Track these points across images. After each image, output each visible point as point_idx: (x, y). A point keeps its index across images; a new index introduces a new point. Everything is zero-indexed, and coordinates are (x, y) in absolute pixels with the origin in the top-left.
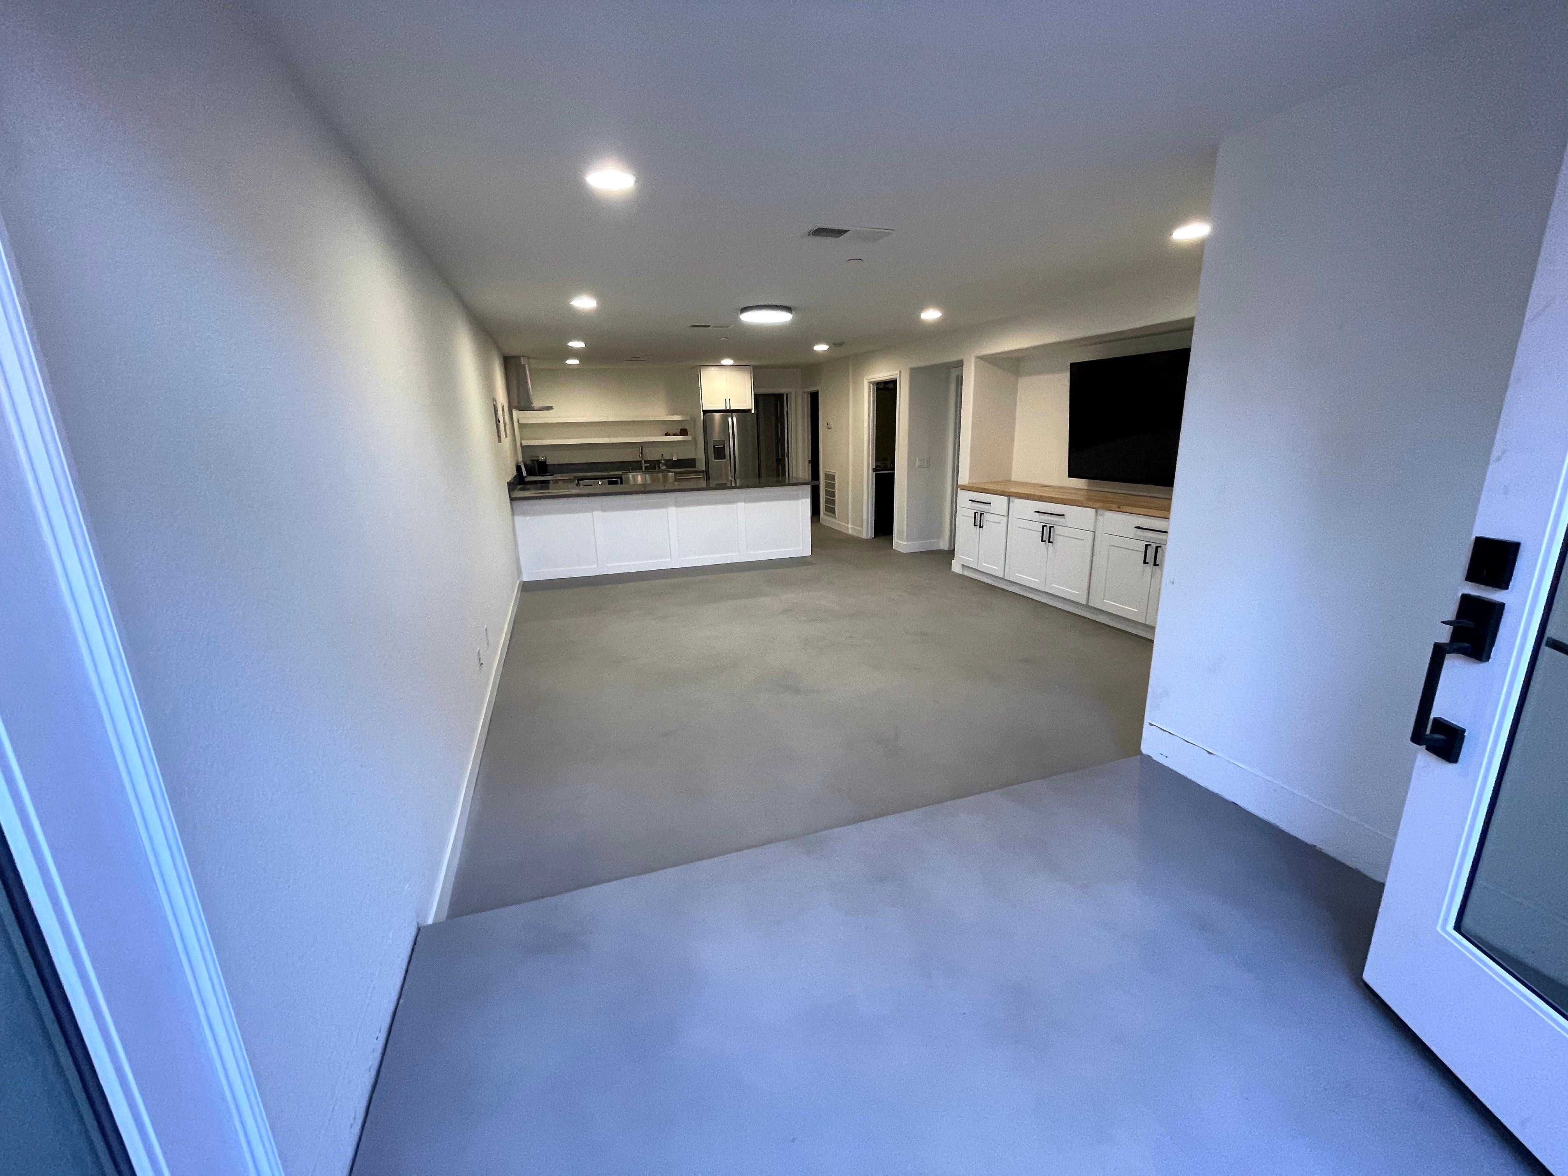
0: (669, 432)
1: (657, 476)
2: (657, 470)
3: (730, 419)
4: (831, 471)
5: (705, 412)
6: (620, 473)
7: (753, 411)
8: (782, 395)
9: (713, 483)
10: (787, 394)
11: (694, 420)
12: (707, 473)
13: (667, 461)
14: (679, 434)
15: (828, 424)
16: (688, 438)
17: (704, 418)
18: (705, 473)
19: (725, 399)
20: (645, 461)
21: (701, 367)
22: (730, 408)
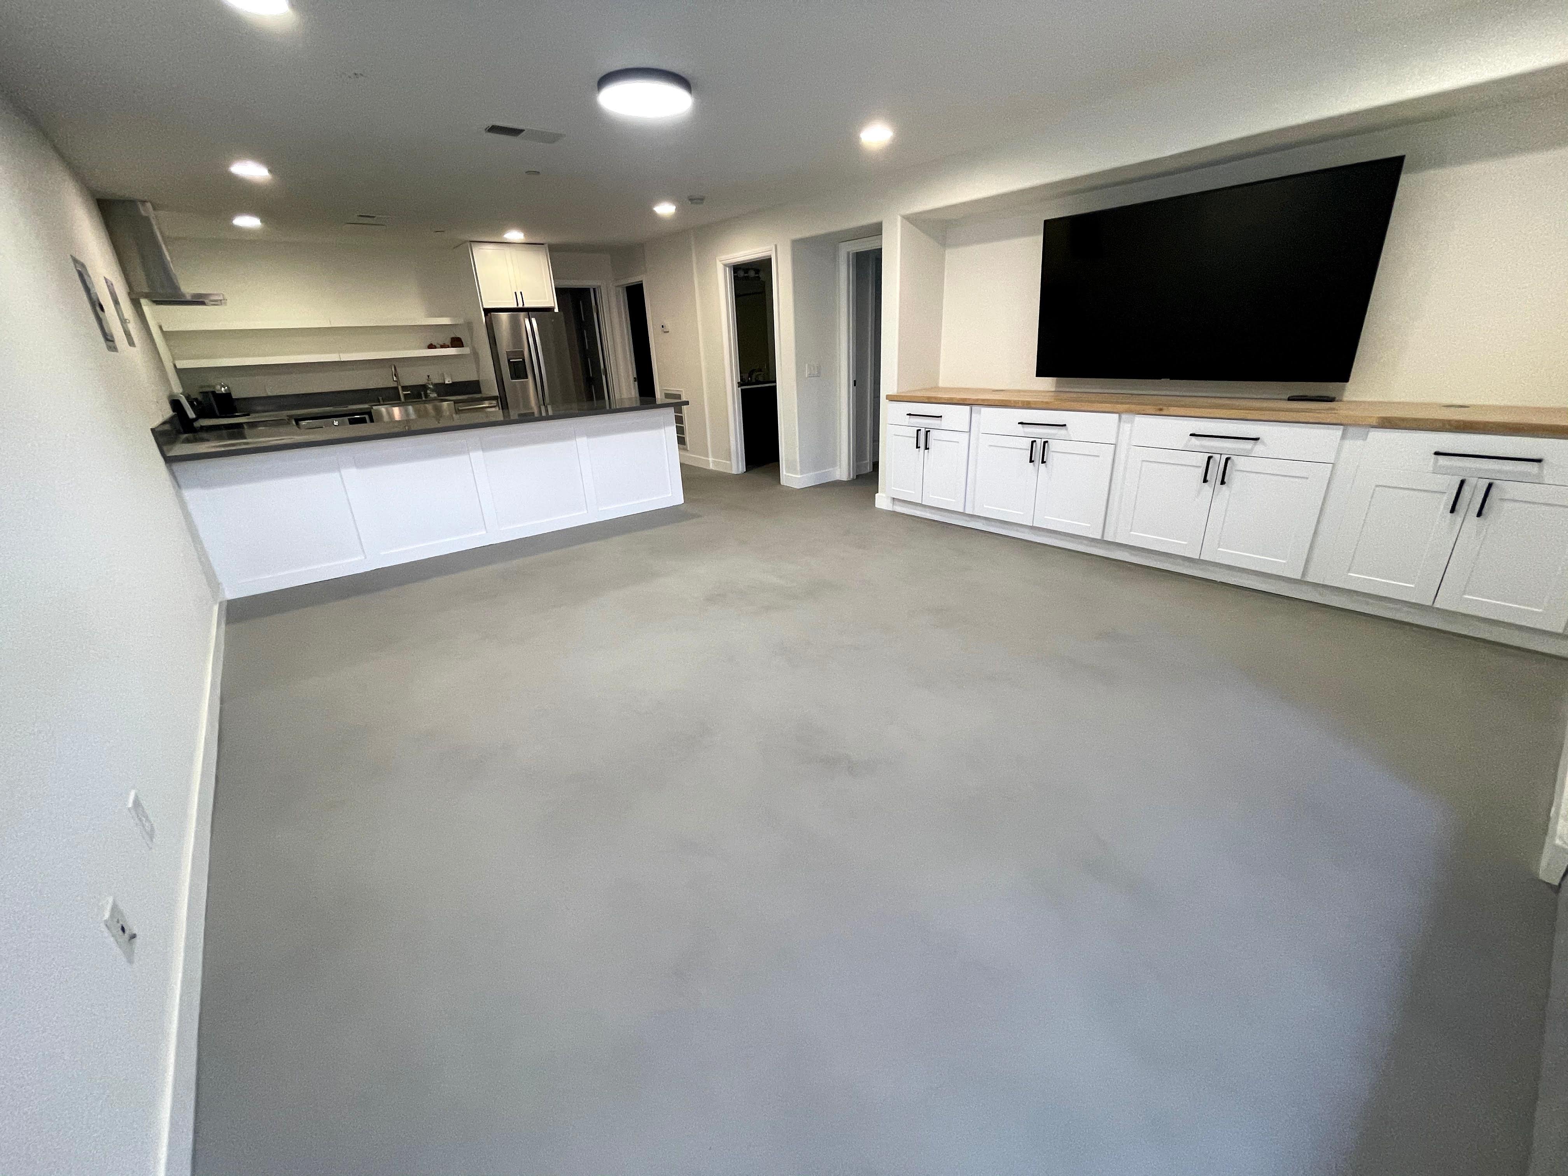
0: (434, 343)
1: (426, 408)
2: (424, 399)
3: (527, 322)
4: (672, 389)
5: (487, 311)
6: (366, 406)
7: (556, 311)
8: (588, 290)
9: (514, 414)
10: (594, 289)
11: (469, 325)
12: (502, 399)
13: (436, 385)
14: (450, 345)
15: (663, 326)
16: (466, 350)
17: (487, 319)
18: (499, 400)
19: (516, 293)
20: (403, 387)
21: (472, 243)
22: (523, 305)
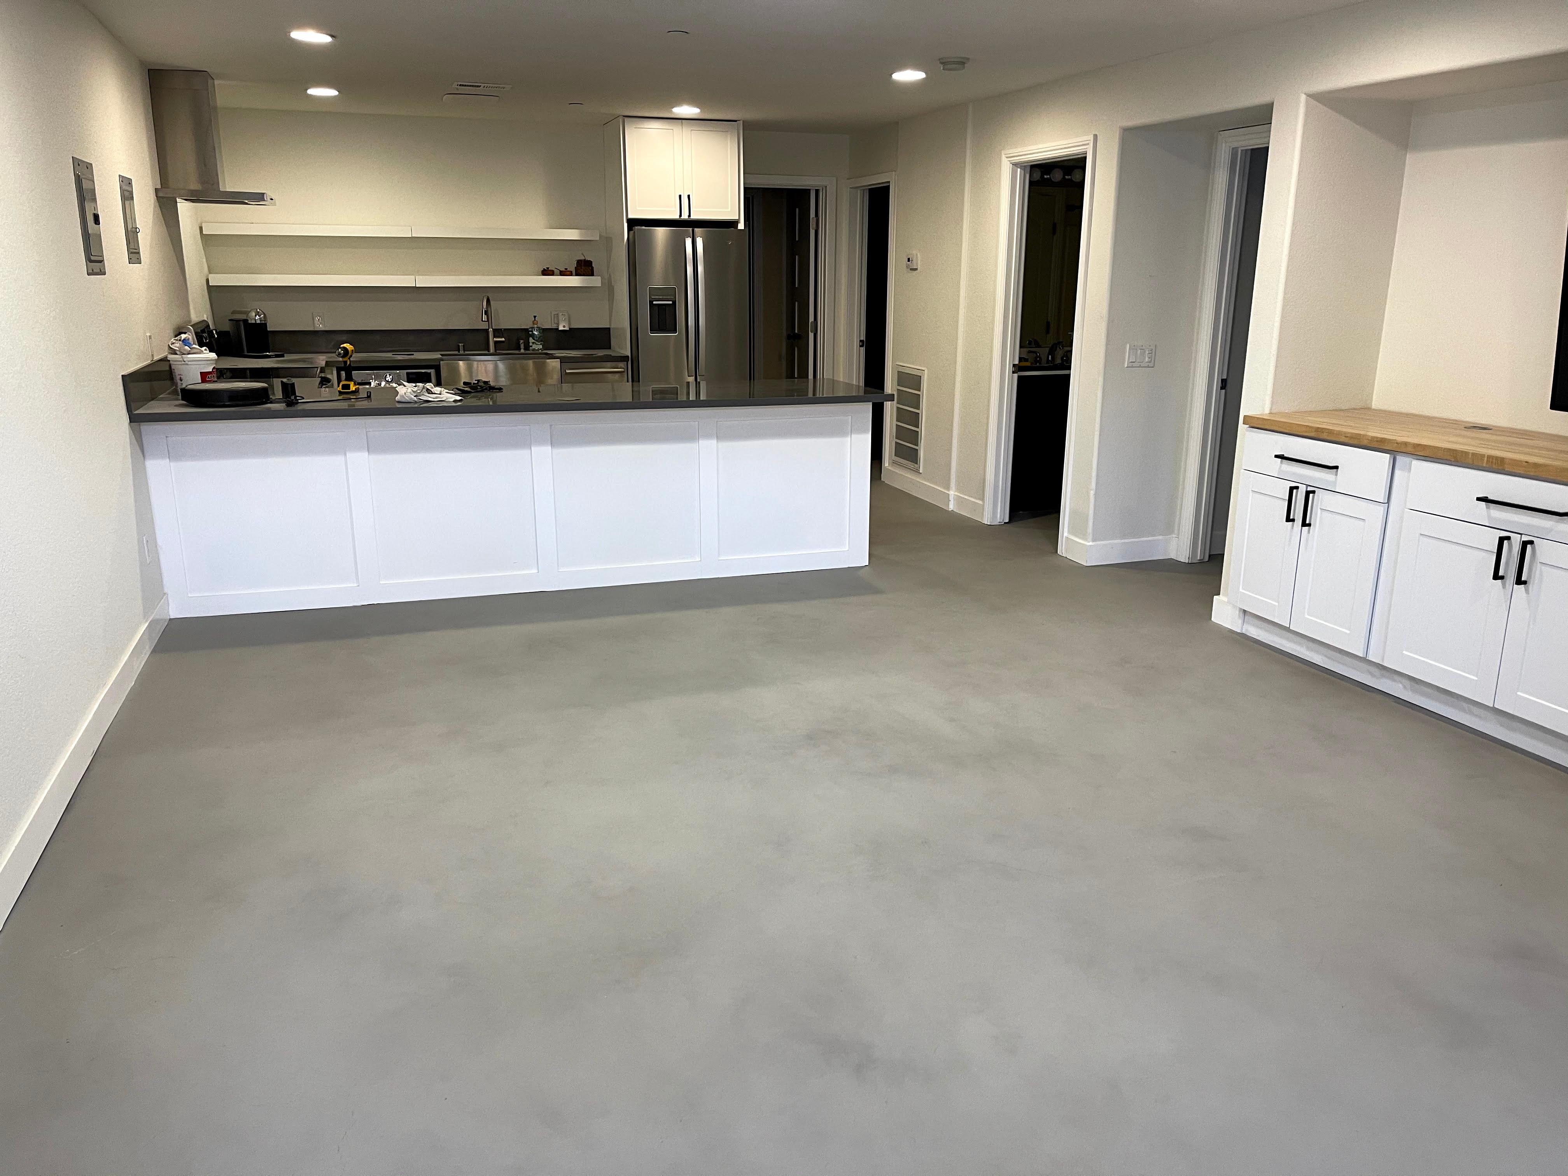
0: (552, 267)
1: (525, 366)
2: (522, 351)
3: (689, 242)
4: (911, 366)
5: (633, 223)
6: (436, 355)
7: (741, 226)
8: (805, 193)
9: (647, 389)
10: (817, 191)
11: (607, 241)
12: (633, 362)
13: (544, 331)
14: (574, 273)
15: (909, 260)
16: (594, 281)
17: (631, 237)
18: (630, 362)
19: (680, 196)
20: (494, 330)
21: (626, 119)
22: (689, 216)
